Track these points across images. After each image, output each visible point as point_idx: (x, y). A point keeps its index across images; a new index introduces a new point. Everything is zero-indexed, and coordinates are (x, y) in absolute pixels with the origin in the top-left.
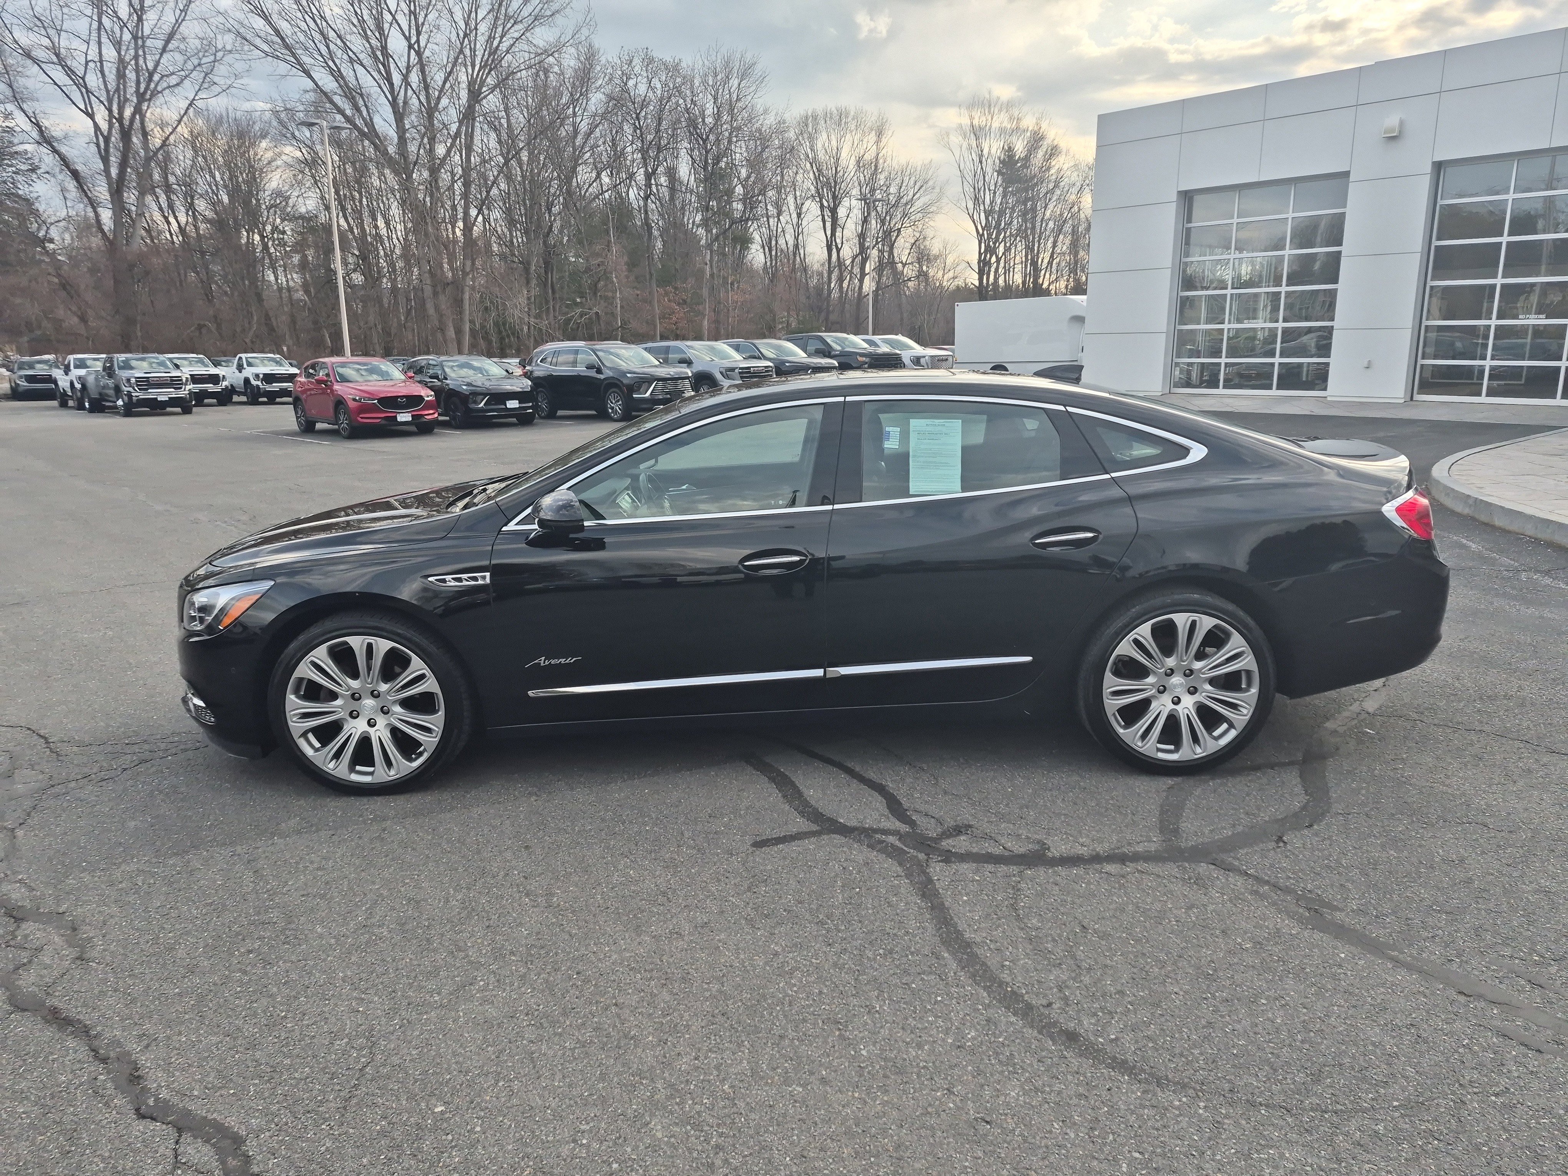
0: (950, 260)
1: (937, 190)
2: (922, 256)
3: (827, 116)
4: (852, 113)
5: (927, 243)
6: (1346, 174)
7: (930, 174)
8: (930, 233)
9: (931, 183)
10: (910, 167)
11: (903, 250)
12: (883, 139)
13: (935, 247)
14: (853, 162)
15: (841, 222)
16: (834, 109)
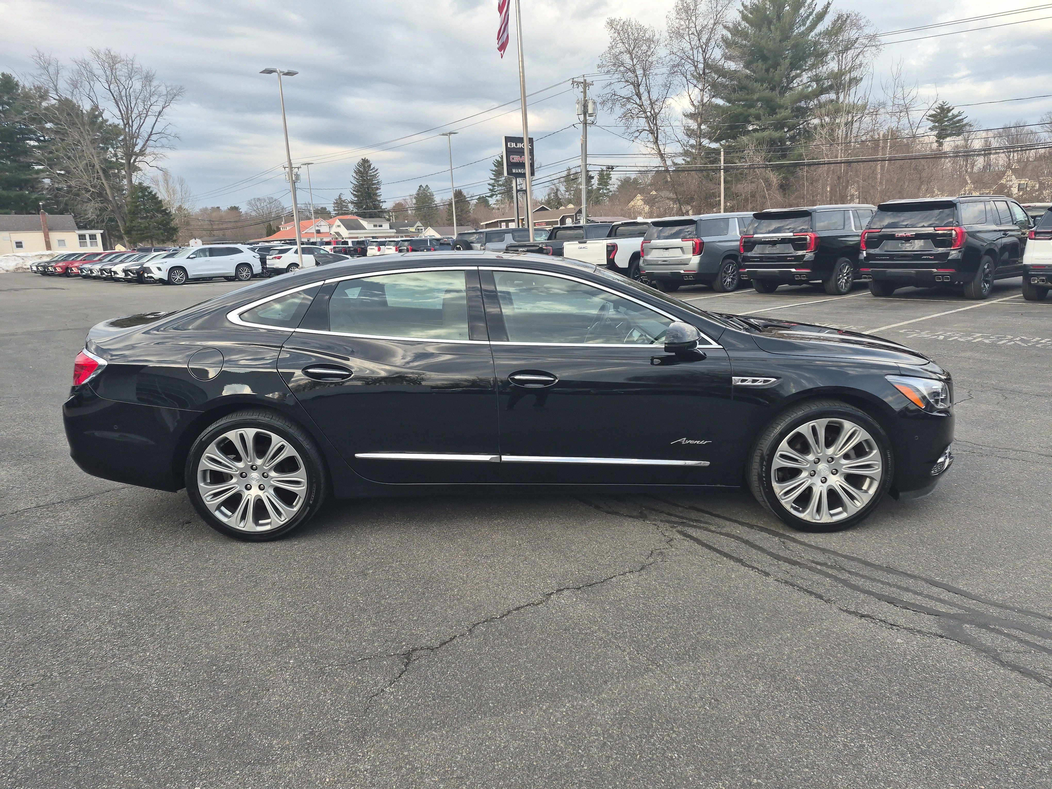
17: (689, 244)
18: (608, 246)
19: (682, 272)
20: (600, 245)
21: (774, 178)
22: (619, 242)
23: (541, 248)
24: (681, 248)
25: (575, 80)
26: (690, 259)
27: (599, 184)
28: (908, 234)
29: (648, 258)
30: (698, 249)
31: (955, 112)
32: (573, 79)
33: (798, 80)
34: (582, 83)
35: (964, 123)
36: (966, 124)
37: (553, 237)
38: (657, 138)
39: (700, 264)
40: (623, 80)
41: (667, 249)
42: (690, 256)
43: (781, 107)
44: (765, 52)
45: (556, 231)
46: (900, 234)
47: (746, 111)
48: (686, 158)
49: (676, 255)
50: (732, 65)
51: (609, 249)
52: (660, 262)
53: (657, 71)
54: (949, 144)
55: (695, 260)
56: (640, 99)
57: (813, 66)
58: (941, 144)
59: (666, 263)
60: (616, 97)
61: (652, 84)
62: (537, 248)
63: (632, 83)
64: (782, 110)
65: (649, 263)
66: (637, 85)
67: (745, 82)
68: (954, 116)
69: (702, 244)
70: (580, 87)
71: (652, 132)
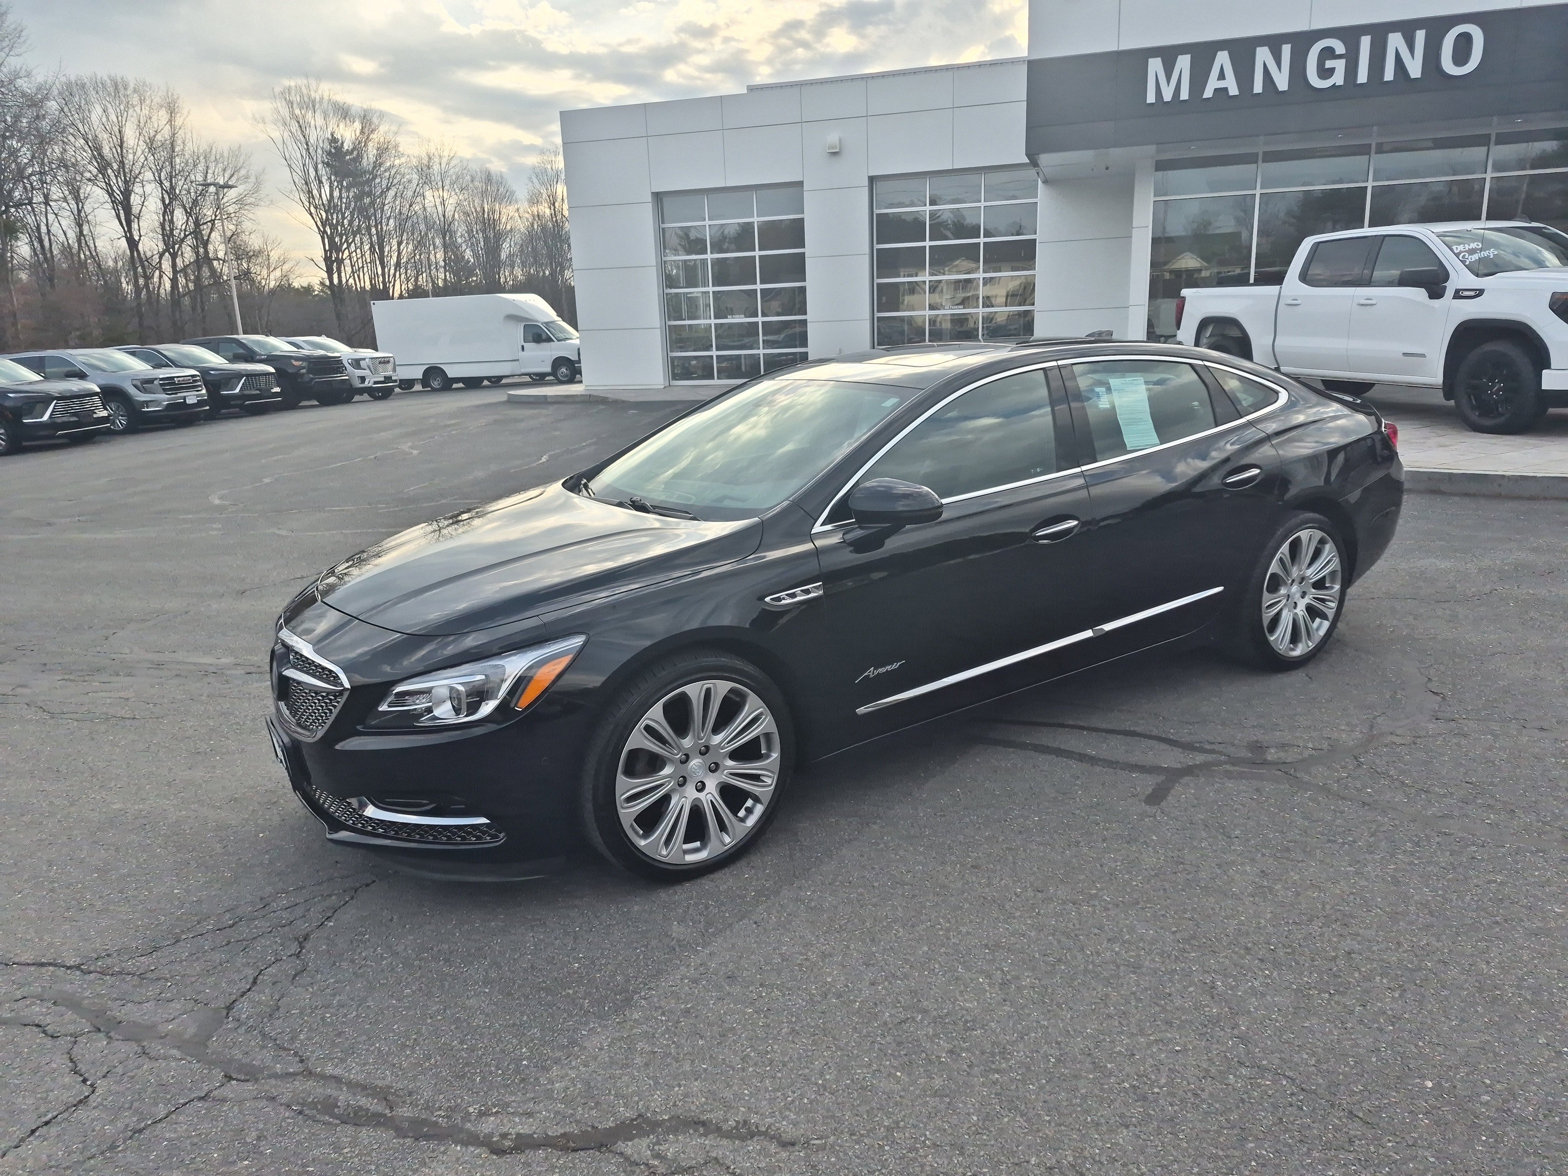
0: (274, 255)
1: (252, 179)
2: (240, 252)
3: (99, 86)
4: (132, 86)
5: (244, 237)
6: (801, 184)
7: (241, 161)
8: (247, 225)
9: (243, 172)
10: (214, 152)
11: (218, 247)
12: (177, 118)
13: (254, 242)
14: (143, 146)
15: (135, 210)
16: (105, 78)
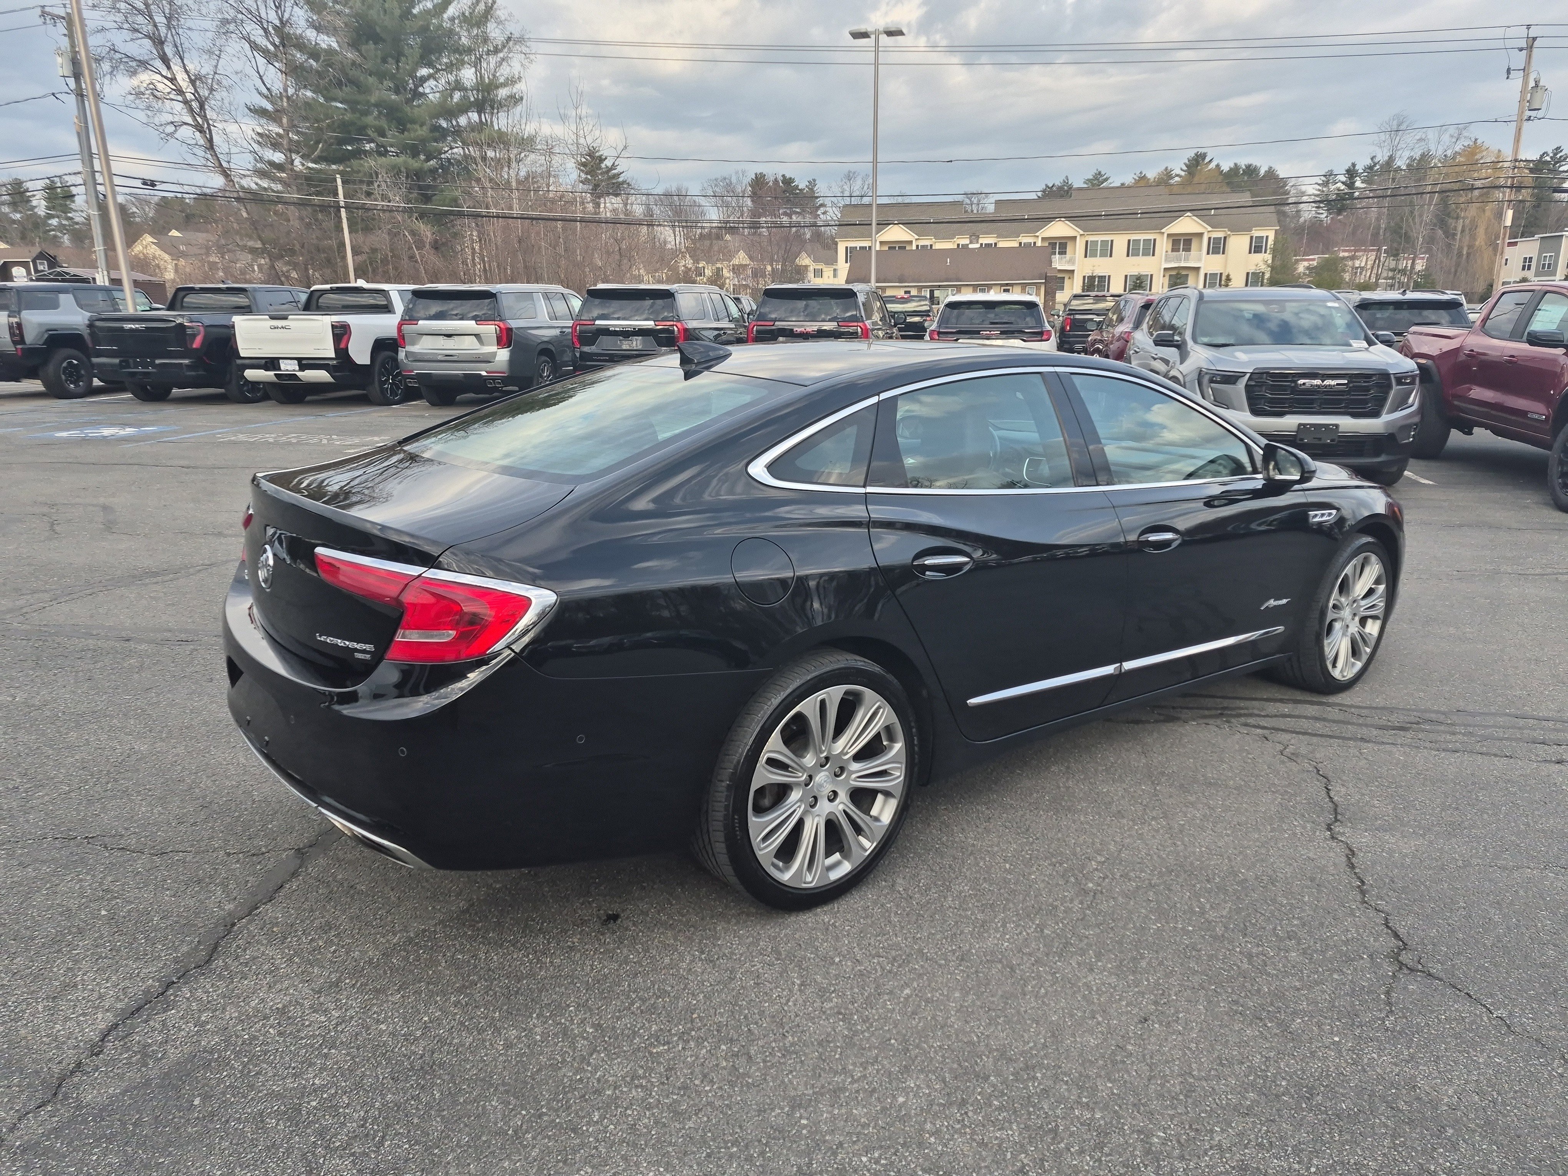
17: (490, 329)
18: (333, 327)
19: (484, 373)
20: (319, 323)
21: (427, 231)
22: (352, 320)
23: (181, 325)
24: (477, 336)
25: (47, 9)
26: (494, 354)
27: (48, 208)
28: (809, 329)
29: (415, 349)
30: (506, 338)
31: (608, 163)
32: (43, 7)
33: (432, 82)
34: (63, 18)
35: (621, 180)
36: (624, 182)
37: (178, 305)
38: (211, 141)
39: (512, 361)
40: (126, 26)
41: (449, 336)
42: (493, 348)
43: (413, 122)
44: (378, 30)
45: (182, 294)
46: (799, 330)
47: (360, 119)
48: (260, 182)
49: (468, 345)
50: (326, 41)
51: (338, 331)
52: (440, 358)
53: (190, 23)
54: (610, 205)
55: (503, 355)
56: (169, 68)
57: (450, 68)
58: (598, 205)
59: (449, 359)
60: (118, 56)
61: (186, 45)
62: (173, 324)
63: (148, 36)
64: (417, 127)
65: (419, 357)
66: (159, 42)
67: (354, 73)
68: (609, 169)
69: (509, 330)
70: (59, 25)
71: (199, 128)
